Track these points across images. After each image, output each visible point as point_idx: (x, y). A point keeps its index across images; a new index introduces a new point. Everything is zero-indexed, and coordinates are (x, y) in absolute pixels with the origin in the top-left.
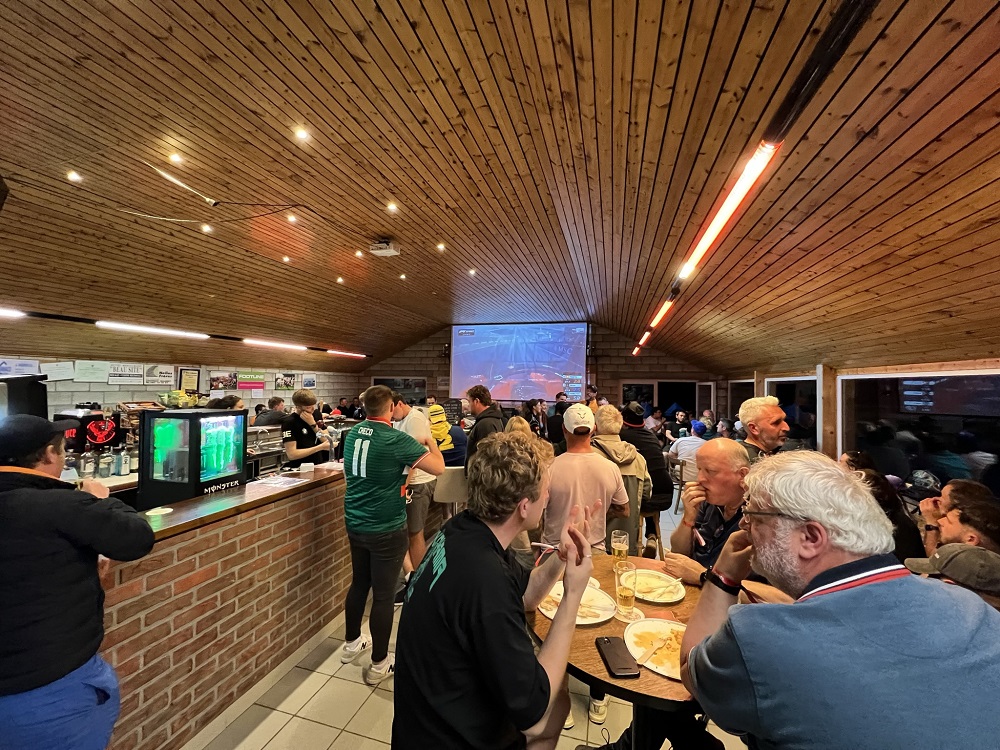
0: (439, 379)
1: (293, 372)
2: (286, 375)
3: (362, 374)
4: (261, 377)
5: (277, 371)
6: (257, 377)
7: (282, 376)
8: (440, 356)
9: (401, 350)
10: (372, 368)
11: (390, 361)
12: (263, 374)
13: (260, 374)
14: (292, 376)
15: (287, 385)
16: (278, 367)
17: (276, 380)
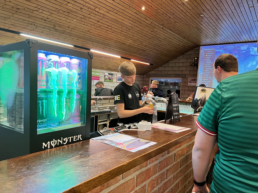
0: (190, 79)
1: (113, 73)
2: (109, 74)
3: (145, 76)
4: (98, 74)
5: (105, 71)
6: (96, 74)
7: (107, 74)
8: (191, 65)
9: (167, 62)
10: (150, 73)
11: (161, 69)
12: (99, 72)
13: (97, 72)
14: (112, 74)
15: (110, 79)
16: (106, 70)
17: (105, 76)
